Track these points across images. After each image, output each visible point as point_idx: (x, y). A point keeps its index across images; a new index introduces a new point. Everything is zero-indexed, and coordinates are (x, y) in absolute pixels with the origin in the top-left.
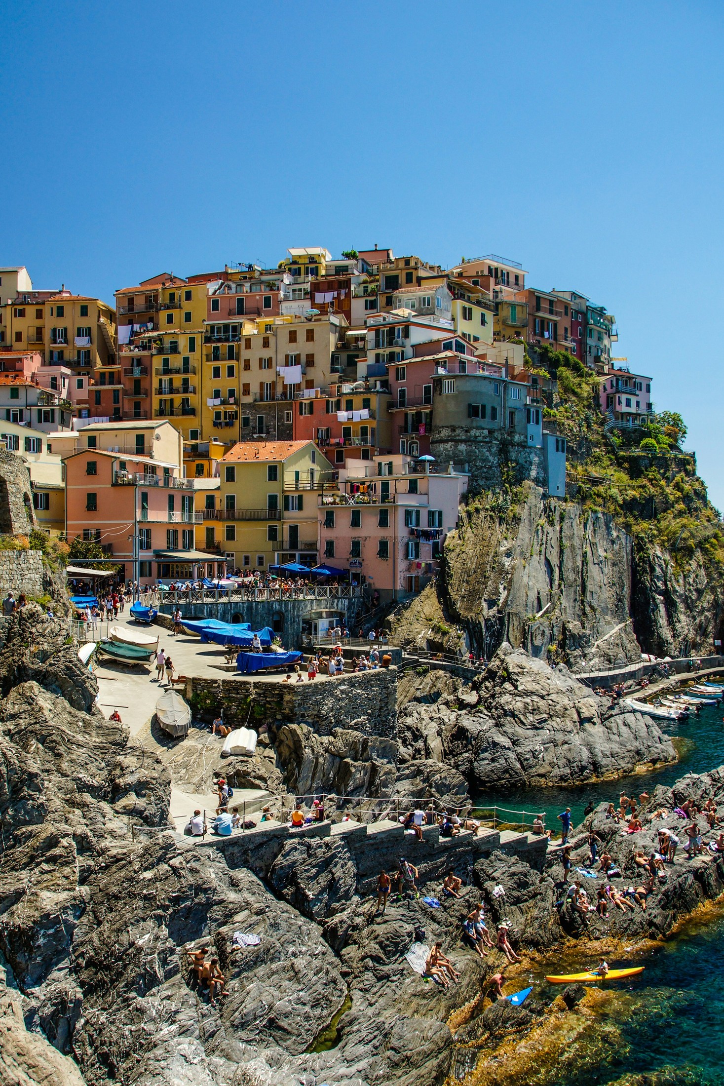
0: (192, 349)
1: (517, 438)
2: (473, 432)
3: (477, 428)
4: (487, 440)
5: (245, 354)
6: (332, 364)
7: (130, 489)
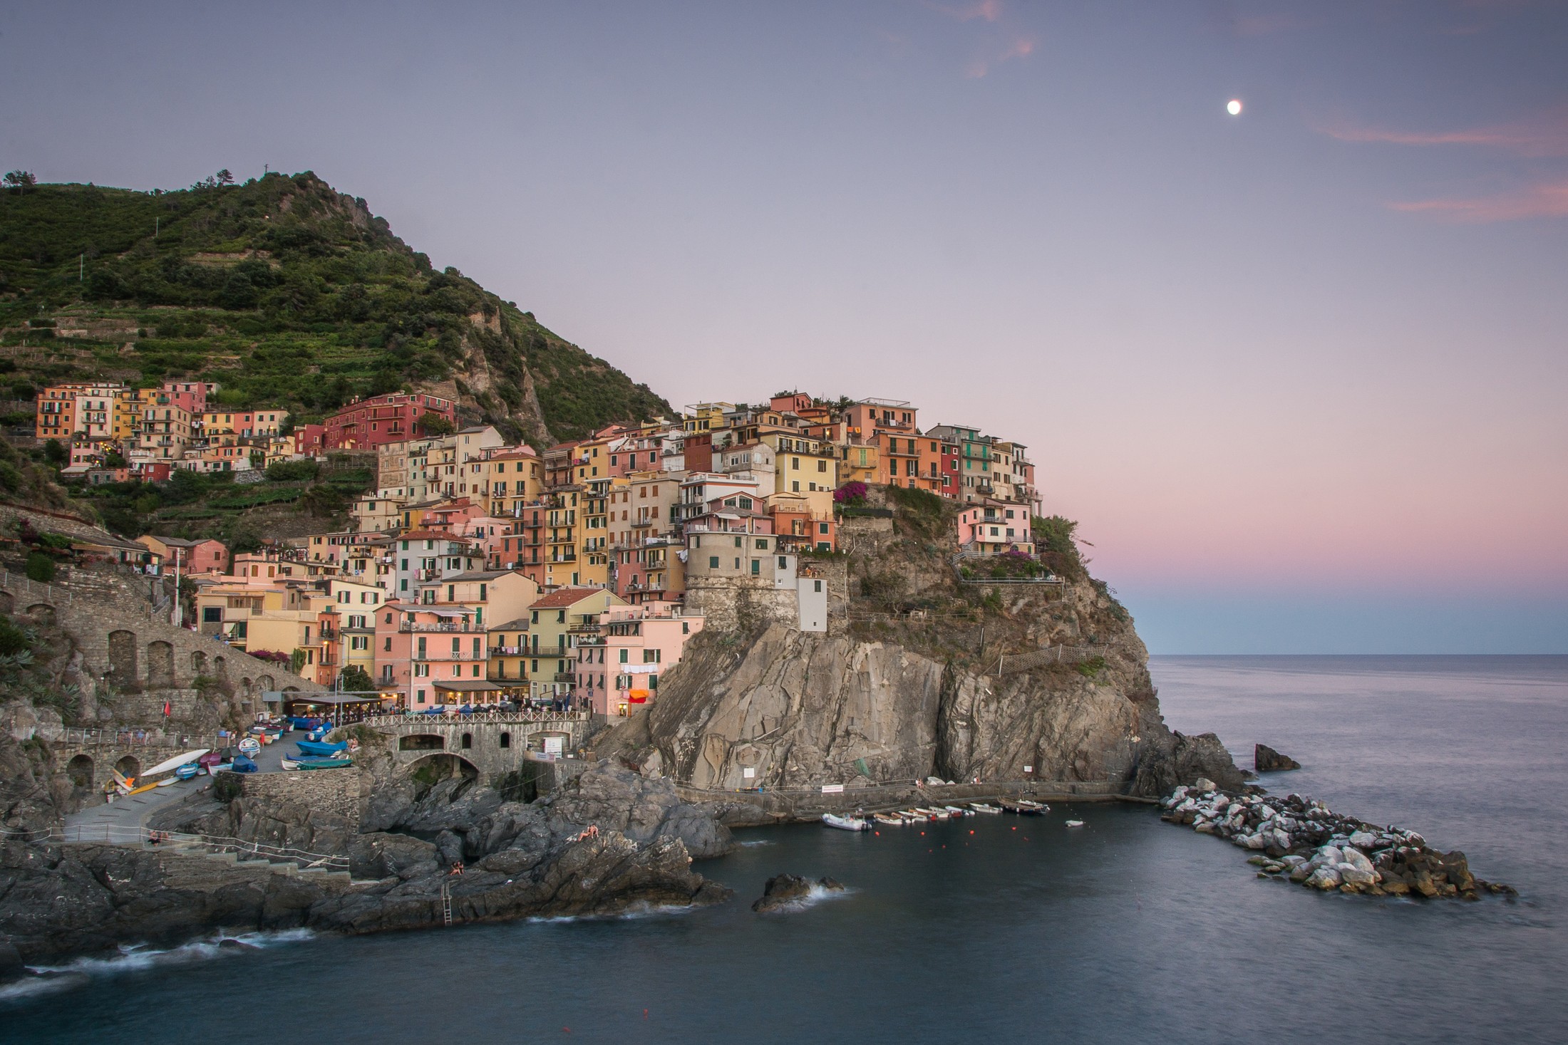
0: (574, 504)
1: (761, 583)
2: (711, 580)
3: (714, 577)
4: (725, 586)
5: (611, 508)
6: (672, 515)
7: (409, 635)
